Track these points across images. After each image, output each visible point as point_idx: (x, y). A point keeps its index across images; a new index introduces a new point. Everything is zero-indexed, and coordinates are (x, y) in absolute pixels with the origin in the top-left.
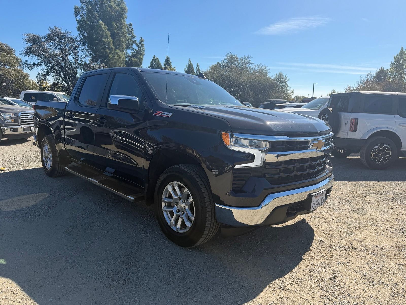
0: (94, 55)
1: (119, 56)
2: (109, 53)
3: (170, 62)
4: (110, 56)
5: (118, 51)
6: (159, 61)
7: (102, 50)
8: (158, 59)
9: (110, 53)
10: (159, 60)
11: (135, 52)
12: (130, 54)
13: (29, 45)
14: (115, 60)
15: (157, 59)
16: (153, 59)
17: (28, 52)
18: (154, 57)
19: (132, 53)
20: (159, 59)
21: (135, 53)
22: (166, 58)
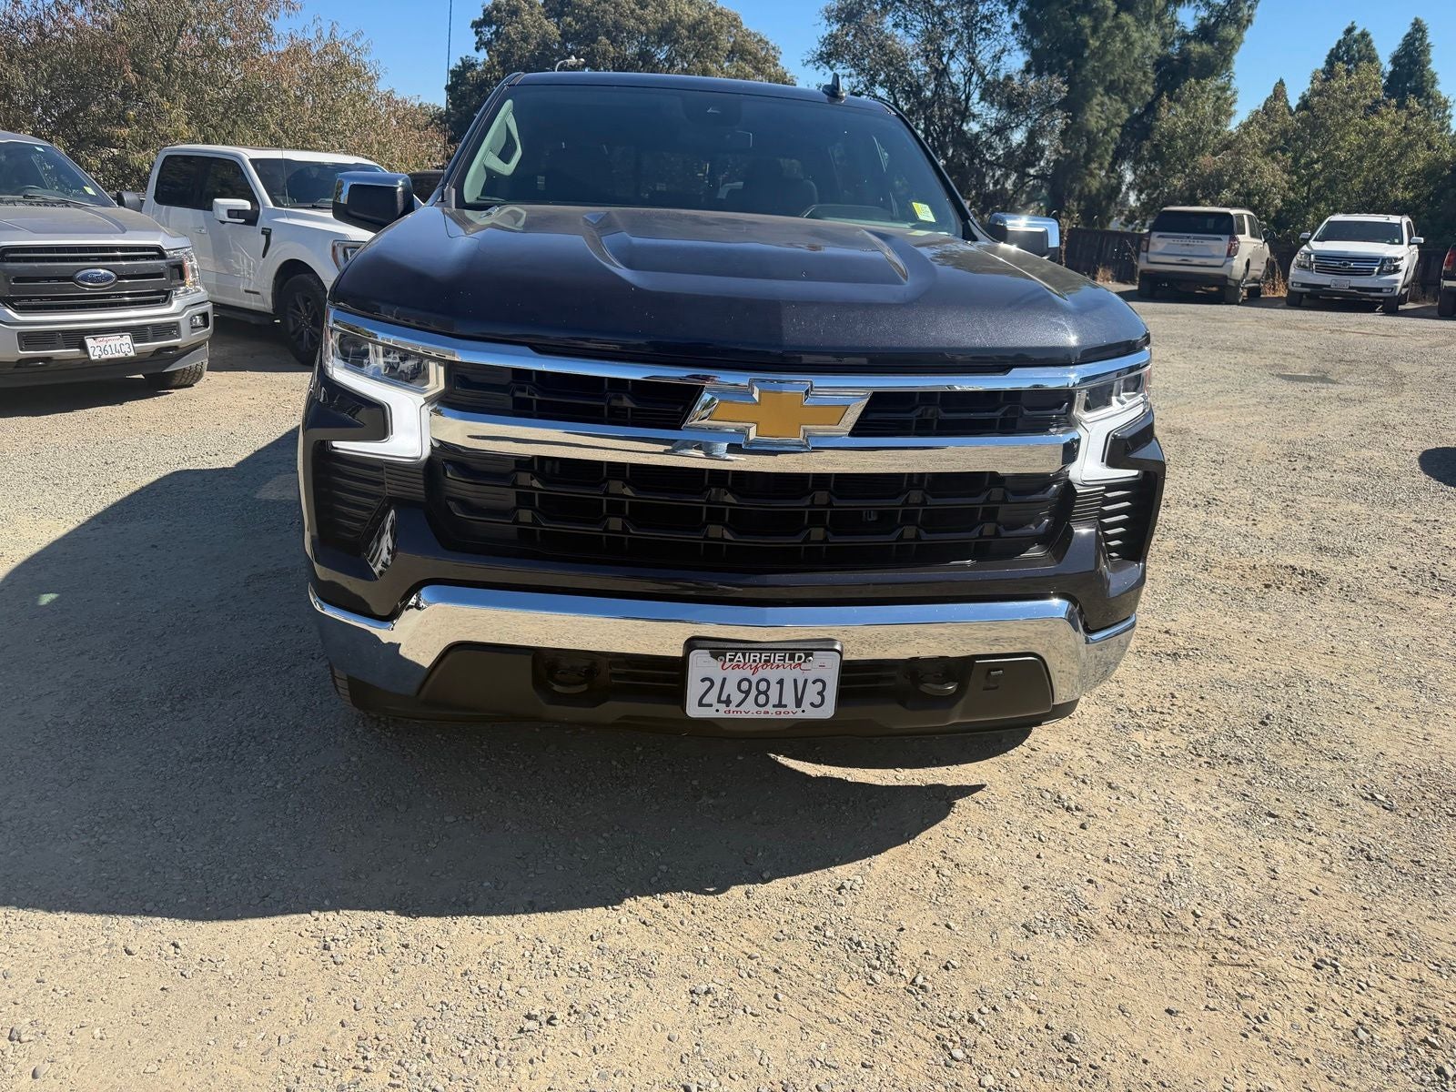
0: (1036, 43)
1: (1126, 39)
2: (1088, 31)
3: (1428, 45)
4: (1091, 41)
5: (1126, 18)
6: (1368, 45)
7: (1065, 20)
8: (1368, 35)
9: (1095, 30)
10: (1370, 42)
11: (1210, 17)
12: (1191, 26)
13: (836, 27)
14: (1109, 58)
15: (1364, 35)
16: (1342, 37)
17: (830, 55)
18: (1349, 31)
19: (1197, 22)
20: (1371, 36)
21: (1213, 20)
22: (1408, 29)
